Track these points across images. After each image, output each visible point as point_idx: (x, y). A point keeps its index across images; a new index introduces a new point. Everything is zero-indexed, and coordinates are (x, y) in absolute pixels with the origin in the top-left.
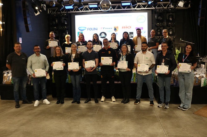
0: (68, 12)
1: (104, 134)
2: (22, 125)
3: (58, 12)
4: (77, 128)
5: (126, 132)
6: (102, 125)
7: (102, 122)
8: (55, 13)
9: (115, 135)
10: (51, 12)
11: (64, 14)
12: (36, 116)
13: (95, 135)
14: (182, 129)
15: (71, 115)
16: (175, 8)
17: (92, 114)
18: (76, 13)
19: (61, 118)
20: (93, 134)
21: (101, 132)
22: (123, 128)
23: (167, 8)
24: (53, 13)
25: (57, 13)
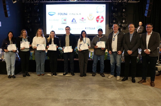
0: (40, 2)
1: (75, 99)
2: (5, 94)
3: (32, 1)
4: (52, 95)
5: (91, 97)
6: (72, 93)
7: (71, 90)
8: (29, 2)
9: (83, 100)
10: (26, 1)
11: (37, 3)
12: (16, 86)
13: (67, 101)
14: (134, 95)
15: (46, 85)
16: (128, 2)
17: (62, 84)
18: (47, 3)
19: (38, 88)
20: (65, 100)
21: (72, 98)
22: (89, 95)
23: (122, 2)
24: (27, 2)
25: (31, 3)
